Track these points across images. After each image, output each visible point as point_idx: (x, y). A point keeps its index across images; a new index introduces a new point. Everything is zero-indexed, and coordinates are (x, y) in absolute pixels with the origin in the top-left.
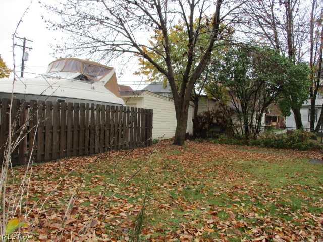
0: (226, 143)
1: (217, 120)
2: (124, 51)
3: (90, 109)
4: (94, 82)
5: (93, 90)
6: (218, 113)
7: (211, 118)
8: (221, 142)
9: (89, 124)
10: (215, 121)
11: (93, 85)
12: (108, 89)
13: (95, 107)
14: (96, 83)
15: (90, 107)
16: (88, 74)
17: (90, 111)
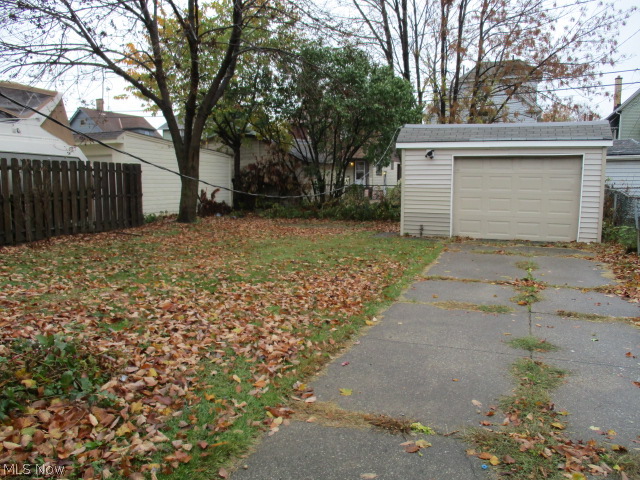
0: (282, 217)
1: (269, 178)
2: (72, 63)
3: (9, 168)
4: (17, 120)
5: (17, 134)
6: (271, 164)
7: (261, 174)
8: (274, 216)
9: (11, 192)
10: (266, 180)
11: (17, 125)
12: (48, 131)
13: (20, 164)
14: (21, 122)
15: (9, 163)
16: (5, 106)
17: (10, 171)
